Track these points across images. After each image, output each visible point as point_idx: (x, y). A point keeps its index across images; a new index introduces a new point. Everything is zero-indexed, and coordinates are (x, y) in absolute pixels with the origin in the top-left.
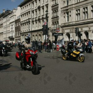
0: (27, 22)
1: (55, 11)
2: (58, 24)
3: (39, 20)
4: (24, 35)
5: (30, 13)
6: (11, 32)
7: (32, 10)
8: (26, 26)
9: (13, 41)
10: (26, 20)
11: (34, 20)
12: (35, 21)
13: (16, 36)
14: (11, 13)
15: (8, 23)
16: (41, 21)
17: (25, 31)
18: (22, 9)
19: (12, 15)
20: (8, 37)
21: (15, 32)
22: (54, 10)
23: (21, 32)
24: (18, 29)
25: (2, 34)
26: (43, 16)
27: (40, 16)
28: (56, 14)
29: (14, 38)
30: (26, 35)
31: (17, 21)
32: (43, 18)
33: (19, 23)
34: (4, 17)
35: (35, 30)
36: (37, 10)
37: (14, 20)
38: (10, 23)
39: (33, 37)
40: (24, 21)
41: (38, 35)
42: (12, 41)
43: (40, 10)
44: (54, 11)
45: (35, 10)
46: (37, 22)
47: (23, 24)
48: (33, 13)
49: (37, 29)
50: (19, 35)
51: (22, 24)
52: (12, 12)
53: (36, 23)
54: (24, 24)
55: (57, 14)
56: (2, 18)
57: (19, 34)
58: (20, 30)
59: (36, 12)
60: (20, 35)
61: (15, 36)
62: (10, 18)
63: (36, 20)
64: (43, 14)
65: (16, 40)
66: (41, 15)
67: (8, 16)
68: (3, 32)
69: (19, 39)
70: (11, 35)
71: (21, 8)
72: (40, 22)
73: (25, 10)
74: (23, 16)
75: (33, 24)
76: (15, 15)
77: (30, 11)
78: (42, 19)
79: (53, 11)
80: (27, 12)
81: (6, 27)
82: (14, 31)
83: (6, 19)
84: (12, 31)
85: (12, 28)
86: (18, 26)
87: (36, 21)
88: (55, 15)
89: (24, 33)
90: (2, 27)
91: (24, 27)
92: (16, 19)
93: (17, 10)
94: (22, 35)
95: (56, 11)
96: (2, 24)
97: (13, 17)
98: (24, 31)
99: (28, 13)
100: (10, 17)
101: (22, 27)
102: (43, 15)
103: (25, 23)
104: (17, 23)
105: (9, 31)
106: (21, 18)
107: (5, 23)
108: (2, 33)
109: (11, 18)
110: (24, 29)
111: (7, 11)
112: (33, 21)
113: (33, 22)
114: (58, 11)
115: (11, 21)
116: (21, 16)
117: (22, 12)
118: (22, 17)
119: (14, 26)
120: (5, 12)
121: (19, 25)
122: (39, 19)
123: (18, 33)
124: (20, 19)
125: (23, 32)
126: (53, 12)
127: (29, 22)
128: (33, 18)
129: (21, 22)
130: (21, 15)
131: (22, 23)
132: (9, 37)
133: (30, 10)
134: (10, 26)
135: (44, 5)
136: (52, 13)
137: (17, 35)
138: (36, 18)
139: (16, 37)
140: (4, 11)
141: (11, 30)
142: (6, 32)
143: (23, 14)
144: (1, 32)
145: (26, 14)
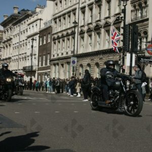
0: (68, 35)
1: (140, 5)
3: (97, 29)
4: (58, 64)
5: (75, 14)
6: (30, 58)
7: (81, 6)
8: (64, 44)
9: (33, 77)
10: (65, 30)
11: (86, 28)
12: (88, 32)
13: (40, 66)
14: (31, 16)
15: (23, 37)
16: (103, 30)
17: (62, 54)
18: (56, 4)
19: (32, 19)
20: (21, 67)
21: (39, 56)
22: (137, 4)
23: (52, 58)
24: (44, 50)
25: (8, 60)
26: (108, 20)
27: (100, 21)
28: (142, 14)
29: (35, 72)
30: (62, 65)
31: (45, 32)
32: (107, 25)
33: (49, 36)
34: (14, 25)
35: (85, 52)
36: (94, 6)
38: (29, 37)
39: (81, 69)
40: (60, 32)
41: (93, 64)
42: (29, 77)
43: (100, 6)
44: (137, 7)
45: (89, 5)
46: (93, 33)
47: (59, 38)
48: (84, 12)
49: (90, 50)
50: (46, 64)
51: (54, 39)
52: (34, 12)
53: (90, 36)
55: (144, 14)
56: (10, 25)
57: (48, 61)
58: (50, 54)
59: (91, 9)
60: (48, 65)
61: (38, 66)
62: (29, 25)
63: (89, 29)
64: (107, 15)
65: (39, 74)
66: (103, 17)
67: (23, 22)
68: (11, 56)
69: (46, 74)
70: (28, 64)
71: (55, 2)
72: (99, 34)
73: (65, 7)
74: (58, 20)
75: (83, 38)
76: (40, 19)
77: (75, 9)
78: (104, 27)
79: (135, 7)
80: (69, 12)
81: (20, 46)
82: (35, 55)
83: (18, 28)
84: (31, 55)
85: (32, 47)
86: (45, 43)
87: (89, 31)
89: (59, 59)
90: (10, 45)
91: (60, 46)
92: (43, 27)
94: (55, 65)
95: (143, 5)
96: (11, 39)
97: (35, 24)
98: (60, 56)
99: (72, 13)
100: (27, 23)
101: (55, 47)
102: (106, 18)
103: (63, 36)
104: (45, 38)
105: (23, 56)
106: (53, 24)
107: (18, 37)
108: (10, 58)
109: (31, 25)
110: (60, 50)
111: (23, 10)
112: (82, 31)
113: (82, 33)
114: (147, 6)
115: (31, 32)
116: (53, 22)
117: (56, 12)
118: (56, 22)
119: (36, 44)
120: (19, 13)
121: (49, 41)
122: (97, 26)
123: (44, 59)
124: (50, 27)
125: (56, 57)
126: (133, 9)
127: (73, 33)
128: (82, 24)
129: (54, 34)
130: (55, 19)
131: (56, 36)
132: (24, 69)
133: (77, 6)
134: (28, 44)
136: (132, 11)
137: (42, 65)
138: (89, 24)
139: (39, 69)
140: (16, 12)
141: (28, 54)
142: (17, 57)
143: (59, 17)
144: (7, 57)
145: (67, 16)
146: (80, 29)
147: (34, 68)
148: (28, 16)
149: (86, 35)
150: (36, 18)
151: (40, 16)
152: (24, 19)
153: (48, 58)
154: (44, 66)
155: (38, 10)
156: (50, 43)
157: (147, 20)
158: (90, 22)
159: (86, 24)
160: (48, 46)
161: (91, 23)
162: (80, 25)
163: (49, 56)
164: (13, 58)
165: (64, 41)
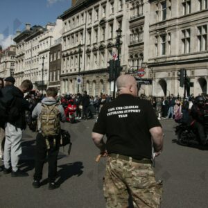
0: (76, 53)
1: (137, 30)
2: (143, 59)
3: (102, 48)
4: (67, 80)
5: (82, 34)
6: (41, 73)
7: (88, 27)
8: (73, 61)
9: (44, 91)
10: (73, 48)
11: (91, 48)
12: (93, 51)
13: (51, 81)
14: (42, 33)
15: (35, 53)
16: (106, 50)
17: (71, 70)
18: (66, 24)
19: (43, 37)
21: (50, 72)
22: (134, 29)
23: (62, 73)
24: (55, 66)
25: (21, 75)
26: (111, 41)
27: (103, 41)
28: (139, 37)
29: (46, 86)
30: (71, 81)
31: (55, 50)
32: (110, 46)
33: (59, 53)
34: (27, 41)
35: (91, 69)
36: (99, 28)
37: (47, 47)
38: (40, 53)
39: (88, 85)
40: (69, 50)
41: (98, 80)
43: (104, 28)
44: (135, 32)
45: (94, 27)
46: (98, 52)
47: (67, 55)
48: (90, 33)
49: (96, 67)
50: (56, 79)
51: (64, 57)
52: (45, 30)
53: (96, 55)
54: (70, 57)
55: (141, 38)
56: (23, 41)
57: (58, 76)
58: (60, 69)
59: (96, 31)
60: (58, 80)
61: (49, 80)
62: (40, 41)
63: (94, 48)
64: (110, 37)
66: (106, 38)
67: (35, 39)
68: (23, 71)
70: (39, 79)
71: (65, 21)
72: (103, 53)
73: (73, 27)
74: (67, 38)
75: (89, 56)
76: (51, 37)
77: (82, 30)
78: (108, 47)
79: (133, 31)
80: (77, 32)
81: (32, 61)
82: (46, 70)
83: (30, 44)
84: (43, 70)
85: (43, 64)
86: (55, 59)
87: (95, 50)
88: (137, 39)
89: (68, 75)
90: (22, 60)
91: (69, 62)
92: (53, 44)
93: (56, 26)
94: (64, 80)
95: (140, 31)
96: (23, 54)
97: (45, 41)
98: (69, 72)
99: (79, 33)
101: (65, 63)
102: (110, 39)
103: (71, 54)
104: (55, 54)
105: (35, 71)
106: (62, 42)
107: (30, 53)
108: (22, 73)
109: (42, 42)
110: (69, 66)
111: (35, 26)
112: (88, 50)
113: (88, 52)
114: (143, 32)
115: (42, 48)
116: (62, 39)
117: (66, 31)
118: (65, 40)
119: (47, 61)
120: (31, 29)
121: (59, 58)
122: (101, 46)
123: (55, 75)
124: (60, 44)
125: (65, 73)
126: (131, 33)
127: (80, 52)
128: (89, 44)
129: (63, 51)
130: (64, 37)
131: (65, 53)
132: (36, 84)
133: (84, 27)
134: (39, 60)
135: (114, 17)
136: (130, 35)
137: (53, 80)
138: (94, 44)
139: (50, 84)
140: (28, 28)
141: (40, 69)
142: (29, 72)
143: (68, 36)
144: (20, 71)
145: (75, 35)
146: (86, 49)
147: (45, 83)
148: (39, 33)
149: (92, 54)
150: (46, 35)
151: (50, 34)
152: (35, 36)
153: (58, 73)
154: (54, 81)
155: (49, 27)
156: (60, 59)
157: (143, 44)
158: (95, 42)
159: (92, 43)
160: (59, 62)
161: (96, 44)
162: (86, 44)
163: (58, 72)
164: (25, 73)
165: (72, 58)
